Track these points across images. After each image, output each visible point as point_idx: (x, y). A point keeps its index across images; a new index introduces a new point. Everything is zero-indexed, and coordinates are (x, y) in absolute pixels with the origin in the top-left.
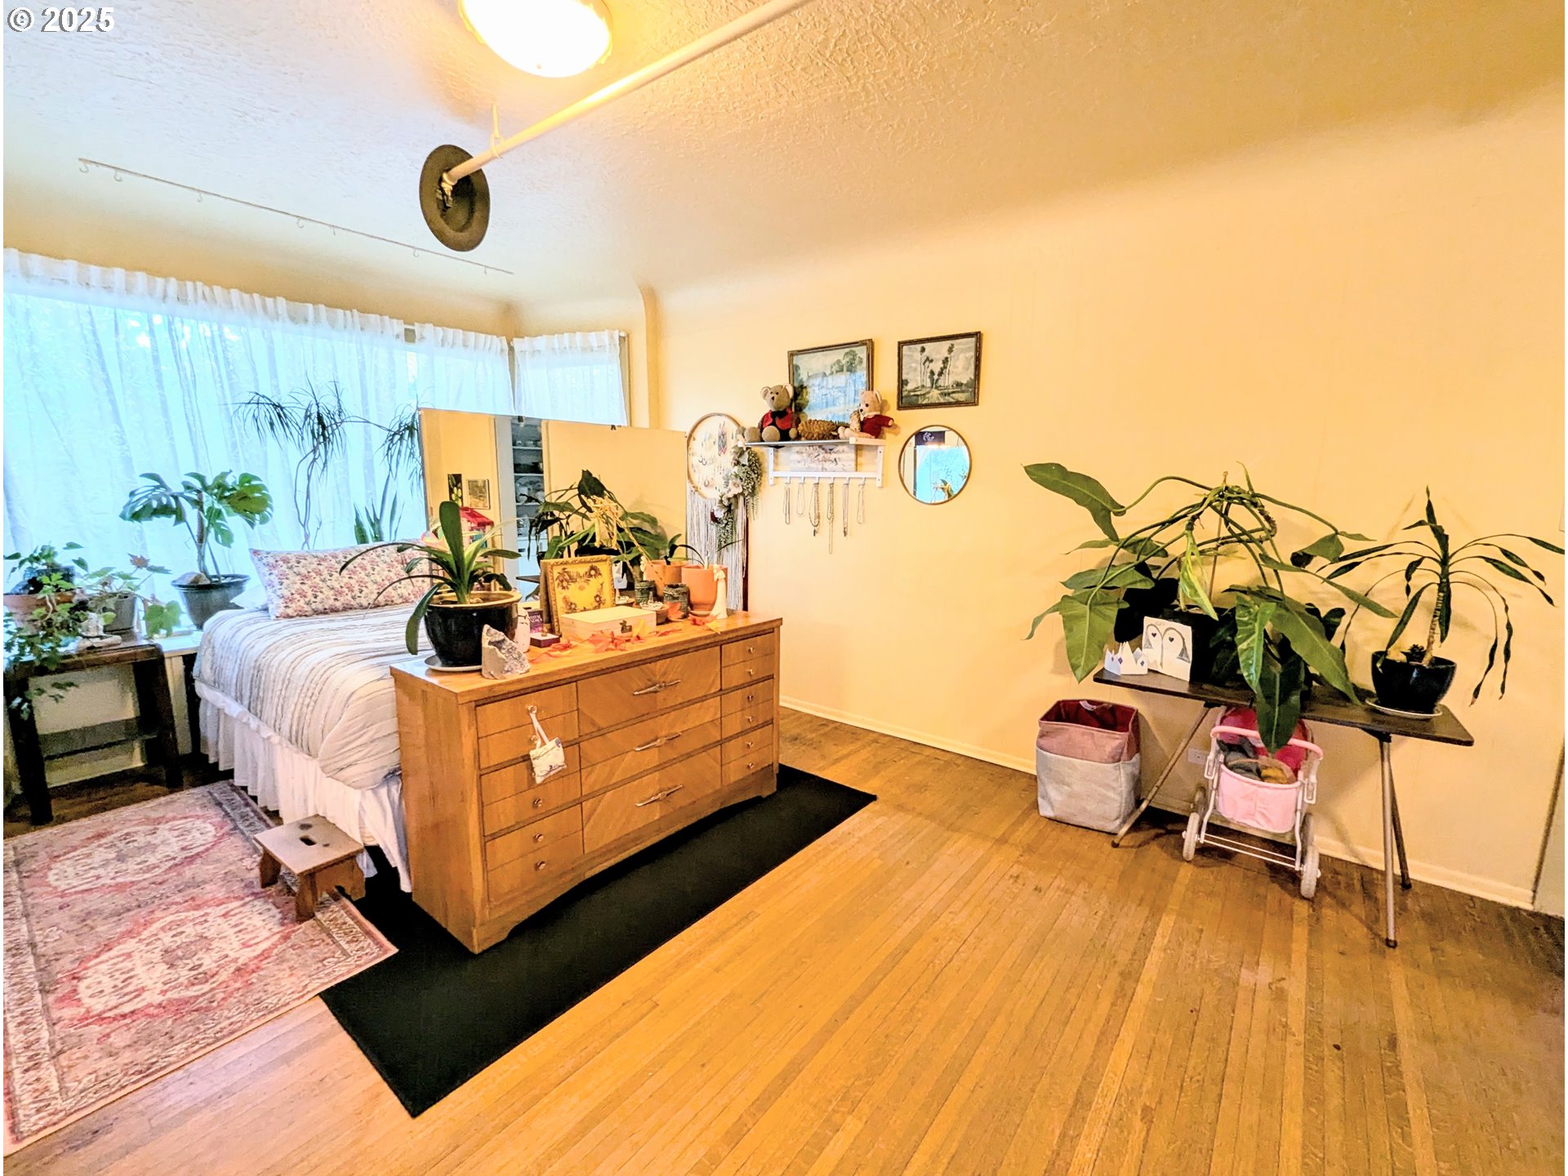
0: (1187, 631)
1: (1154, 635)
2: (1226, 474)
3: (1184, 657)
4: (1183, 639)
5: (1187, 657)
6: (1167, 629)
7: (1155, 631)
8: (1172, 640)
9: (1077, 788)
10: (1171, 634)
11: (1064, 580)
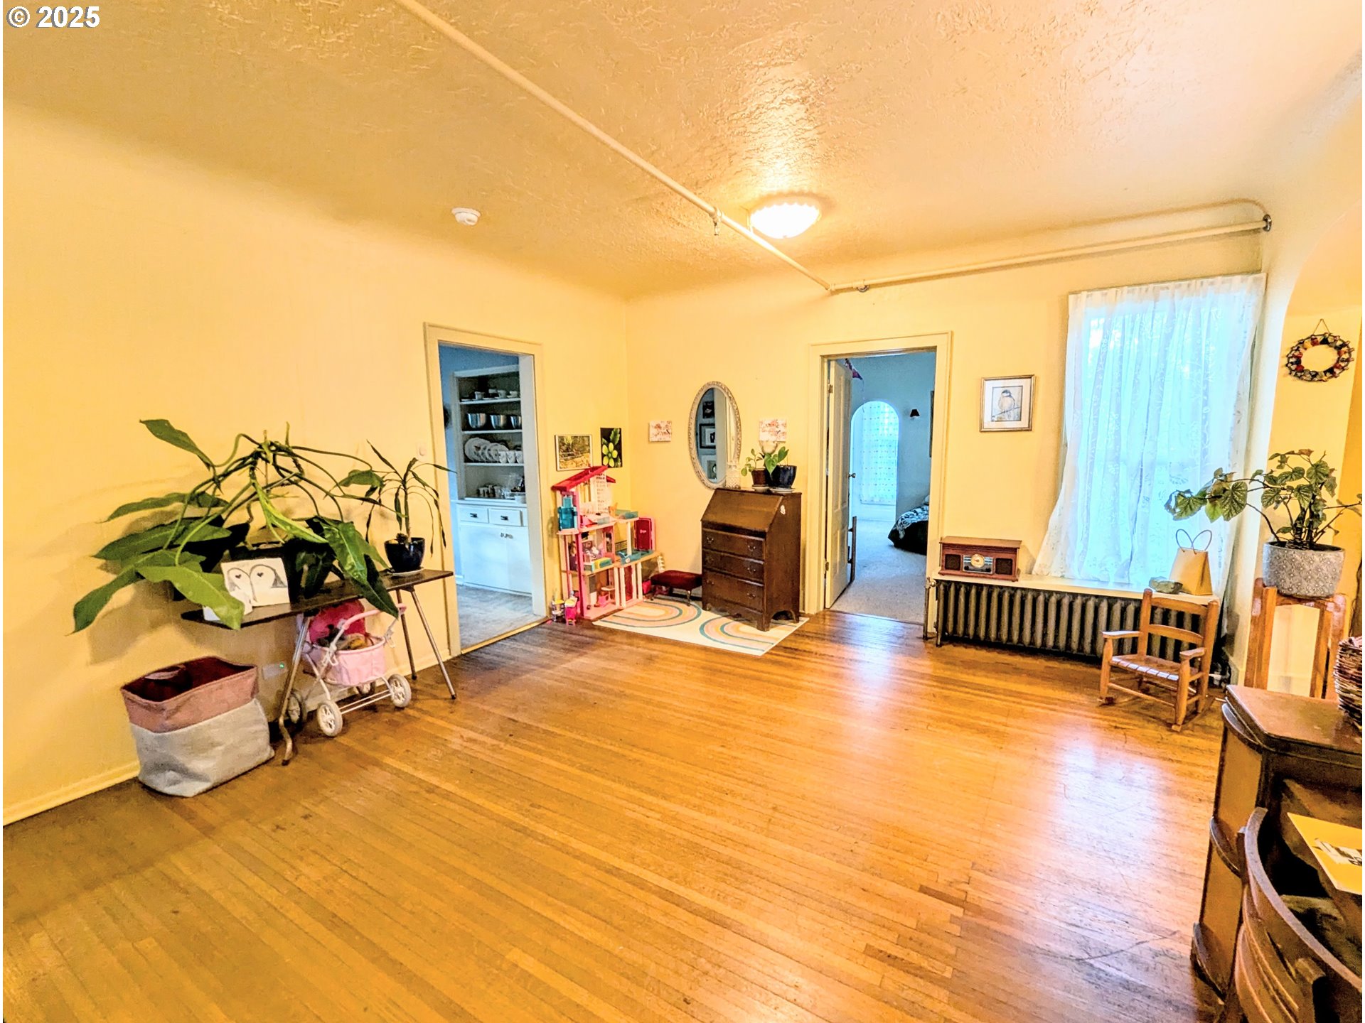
0: (278, 563)
1: (238, 577)
2: (265, 432)
3: (279, 585)
4: (274, 571)
5: (282, 583)
6: (253, 568)
7: (238, 573)
8: (260, 575)
9: (231, 741)
10: (259, 570)
11: (95, 553)
